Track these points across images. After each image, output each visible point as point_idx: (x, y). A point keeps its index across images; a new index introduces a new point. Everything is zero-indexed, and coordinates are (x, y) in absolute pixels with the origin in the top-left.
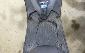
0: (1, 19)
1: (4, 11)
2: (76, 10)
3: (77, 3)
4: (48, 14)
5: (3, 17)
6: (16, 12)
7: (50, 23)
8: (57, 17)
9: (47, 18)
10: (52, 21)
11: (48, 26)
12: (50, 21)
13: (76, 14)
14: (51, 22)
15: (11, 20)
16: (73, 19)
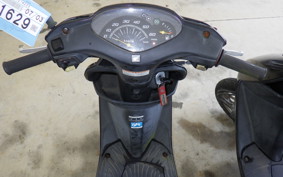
0: (29, 164)
1: (40, 147)
2: (212, 148)
3: (211, 132)
4: (146, 146)
5: (34, 162)
6: (68, 149)
7: (148, 166)
8: (165, 155)
9: (143, 155)
10: (154, 162)
11: (144, 172)
12: (149, 160)
13: (212, 157)
14: (151, 163)
15: (52, 168)
16: (208, 168)
